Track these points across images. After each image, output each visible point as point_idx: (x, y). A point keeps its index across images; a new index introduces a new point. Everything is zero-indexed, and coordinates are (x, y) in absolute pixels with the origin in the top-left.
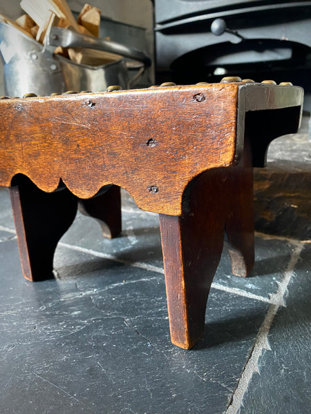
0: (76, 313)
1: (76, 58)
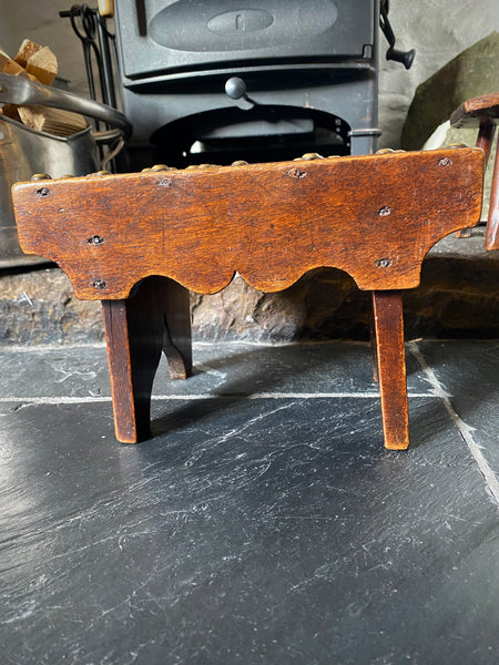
0: (240, 456)
1: (36, 122)
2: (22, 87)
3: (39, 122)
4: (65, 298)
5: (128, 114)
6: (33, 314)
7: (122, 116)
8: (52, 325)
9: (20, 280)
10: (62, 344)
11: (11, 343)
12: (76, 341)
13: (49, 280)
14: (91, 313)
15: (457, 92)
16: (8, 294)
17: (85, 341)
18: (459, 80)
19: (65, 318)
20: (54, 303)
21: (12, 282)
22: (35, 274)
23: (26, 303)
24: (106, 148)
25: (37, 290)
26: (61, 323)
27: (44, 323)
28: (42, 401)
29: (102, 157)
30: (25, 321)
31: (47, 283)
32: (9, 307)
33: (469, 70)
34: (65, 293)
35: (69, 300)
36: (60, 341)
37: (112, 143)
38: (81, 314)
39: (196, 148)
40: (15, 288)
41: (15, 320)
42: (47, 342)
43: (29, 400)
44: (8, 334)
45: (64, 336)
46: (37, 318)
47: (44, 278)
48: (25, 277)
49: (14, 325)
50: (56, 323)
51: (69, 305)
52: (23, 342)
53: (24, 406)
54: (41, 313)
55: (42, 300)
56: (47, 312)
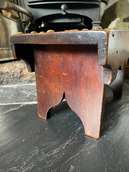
1: (8, 15)
2: (4, 2)
3: (9, 15)
4: (21, 70)
6: (10, 76)
8: (16, 79)
9: (5, 65)
10: (20, 84)
11: (3, 85)
12: (24, 83)
13: (15, 65)
14: (29, 75)
15: (115, 13)
16: (2, 70)
17: (27, 83)
18: (116, 9)
19: (21, 77)
20: (17, 72)
21: (2, 66)
22: (10, 63)
23: (8, 72)
25: (11, 68)
26: (19, 78)
27: (14, 78)
28: (26, 103)
30: (7, 78)
31: (14, 66)
32: (2, 73)
33: (118, 7)
34: (21, 69)
35: (22, 71)
36: (19, 83)
38: (26, 75)
40: (3, 68)
41: (4, 77)
42: (15, 84)
43: (22, 103)
44: (2, 82)
45: (20, 82)
46: (12, 77)
47: (13, 64)
48: (7, 64)
49: (4, 79)
50: (18, 78)
51: (22, 73)
52: (7, 84)
53: (21, 105)
54: (13, 75)
55: (13, 71)
56: (15, 75)
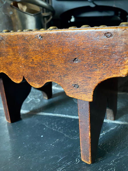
1: (23, 8)
5: (53, 6)
7: (51, 7)
24: (45, 19)
29: (44, 22)
37: (48, 17)
39: (73, 20)
